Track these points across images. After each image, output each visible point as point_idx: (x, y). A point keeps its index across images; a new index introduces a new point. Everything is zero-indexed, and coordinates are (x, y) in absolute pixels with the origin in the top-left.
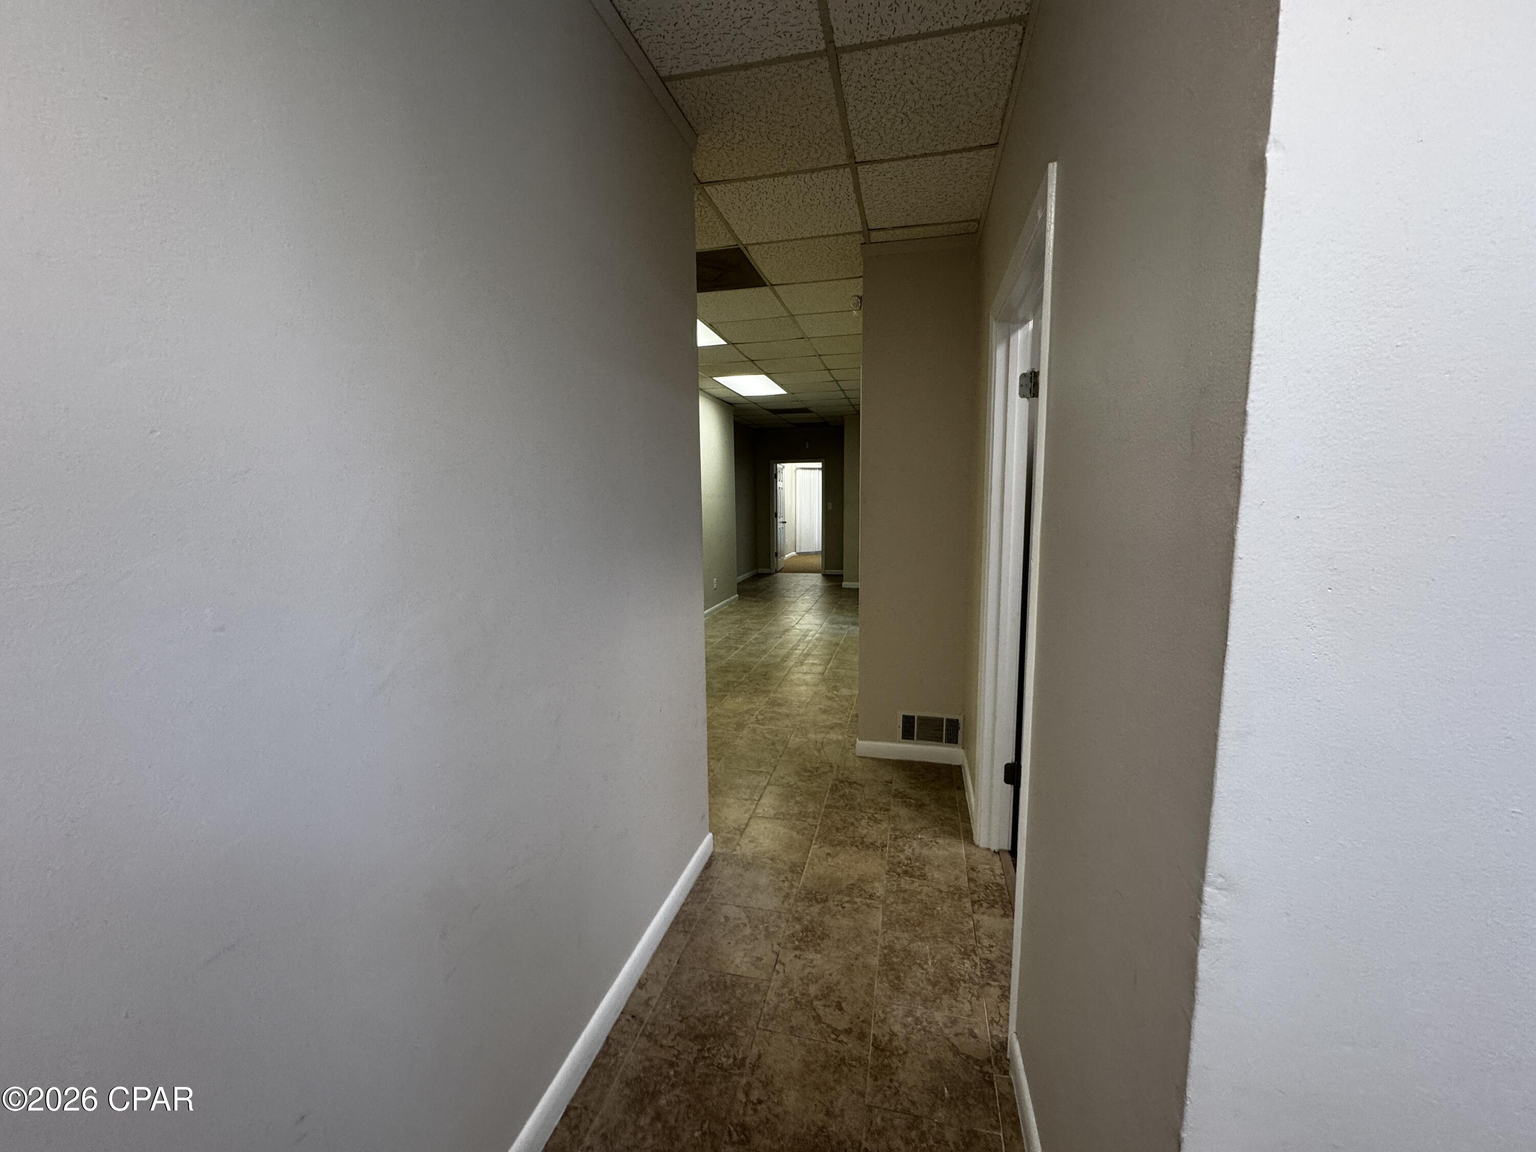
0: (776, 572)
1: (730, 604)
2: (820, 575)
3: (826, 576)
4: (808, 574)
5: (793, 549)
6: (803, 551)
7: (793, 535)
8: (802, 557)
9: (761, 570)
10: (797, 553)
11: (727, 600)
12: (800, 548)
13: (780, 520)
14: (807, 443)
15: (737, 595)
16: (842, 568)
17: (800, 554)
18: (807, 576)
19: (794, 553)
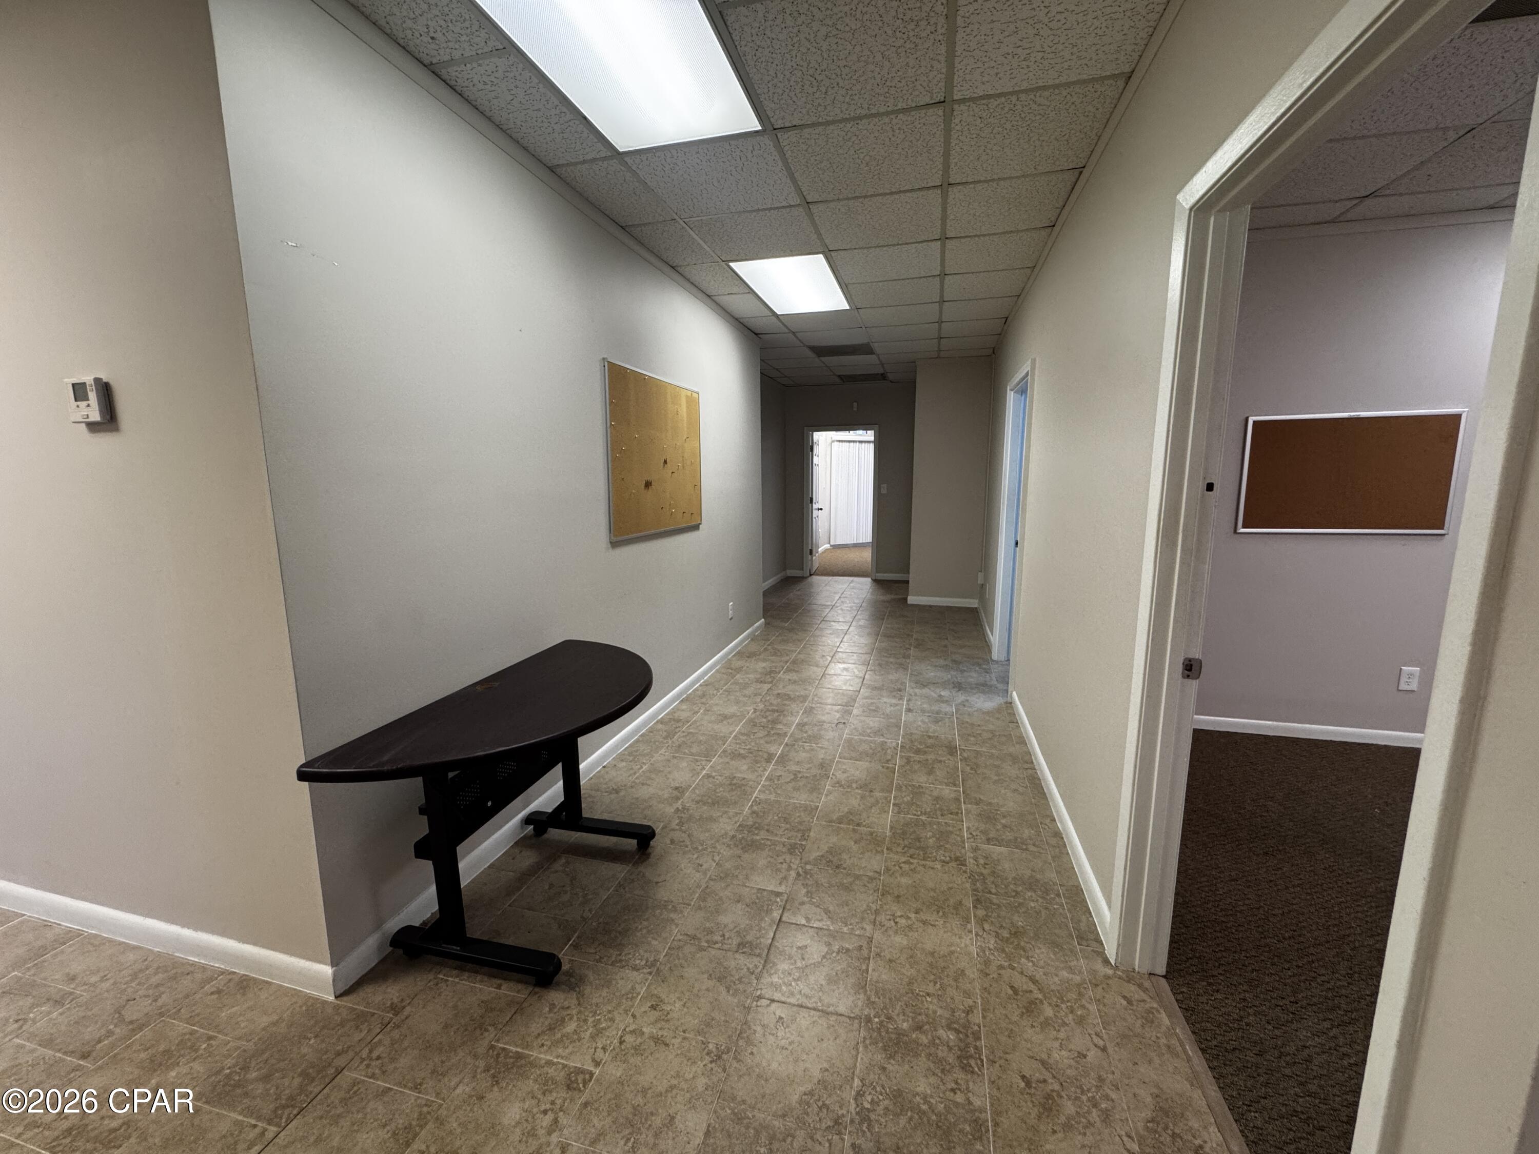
0: (811, 575)
1: (753, 638)
2: (869, 580)
3: (879, 583)
4: (856, 579)
5: (826, 540)
6: (839, 542)
7: (827, 524)
8: (839, 551)
9: (790, 573)
10: (831, 546)
11: (747, 632)
12: (835, 541)
13: (815, 506)
14: (855, 404)
15: (763, 620)
16: (908, 572)
17: (836, 547)
18: (852, 581)
19: (827, 546)
